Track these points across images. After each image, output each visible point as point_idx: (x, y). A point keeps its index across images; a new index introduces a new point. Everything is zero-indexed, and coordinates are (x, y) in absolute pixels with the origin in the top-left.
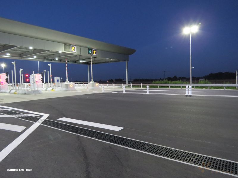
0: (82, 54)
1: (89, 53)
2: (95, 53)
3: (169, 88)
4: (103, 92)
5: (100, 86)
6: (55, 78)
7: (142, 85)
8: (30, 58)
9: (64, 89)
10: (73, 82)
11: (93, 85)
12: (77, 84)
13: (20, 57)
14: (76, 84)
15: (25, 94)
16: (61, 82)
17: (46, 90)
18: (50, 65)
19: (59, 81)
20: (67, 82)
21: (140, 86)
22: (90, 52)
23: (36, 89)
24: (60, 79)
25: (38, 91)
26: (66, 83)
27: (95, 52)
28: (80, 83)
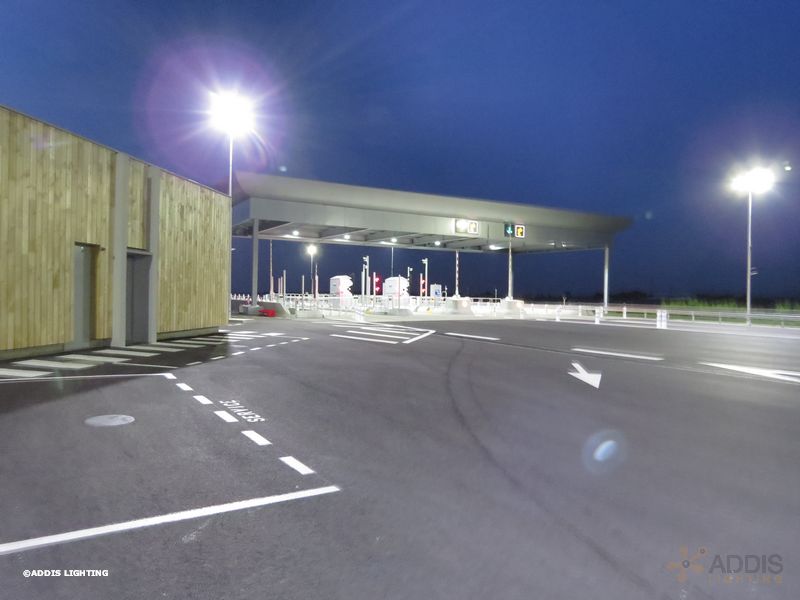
0: (491, 237)
1: (506, 234)
2: (522, 233)
3: (693, 321)
4: (522, 317)
5: (525, 309)
6: (432, 286)
7: (625, 310)
8: (383, 243)
9: (450, 310)
10: (470, 296)
11: (510, 305)
12: (478, 303)
13: (366, 240)
14: (475, 301)
15: (386, 314)
16: (444, 295)
17: (416, 310)
18: (425, 261)
19: (441, 294)
20: (457, 297)
21: (621, 313)
22: (509, 231)
23: (402, 307)
24: (443, 289)
25: (406, 310)
26: (454, 298)
27: (520, 230)
28: (484, 301)
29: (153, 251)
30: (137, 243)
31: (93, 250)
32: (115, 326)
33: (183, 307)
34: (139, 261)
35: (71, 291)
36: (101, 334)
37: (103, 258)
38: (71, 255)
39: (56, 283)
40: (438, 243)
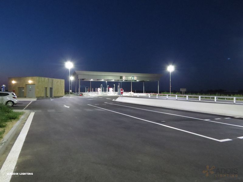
18: (114, 85)
22: (133, 78)
29: (53, 87)
30: (51, 87)
31: (46, 88)
32: (49, 95)
33: (57, 93)
34: (51, 89)
35: (44, 92)
36: (47, 96)
37: (47, 88)
38: (44, 89)
39: (43, 91)
40: (124, 80)
